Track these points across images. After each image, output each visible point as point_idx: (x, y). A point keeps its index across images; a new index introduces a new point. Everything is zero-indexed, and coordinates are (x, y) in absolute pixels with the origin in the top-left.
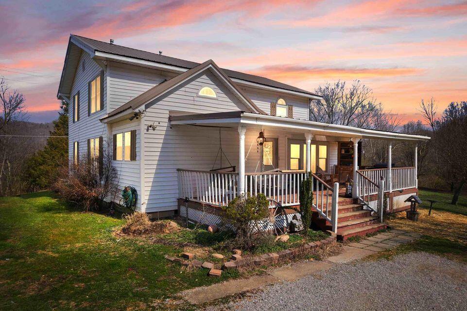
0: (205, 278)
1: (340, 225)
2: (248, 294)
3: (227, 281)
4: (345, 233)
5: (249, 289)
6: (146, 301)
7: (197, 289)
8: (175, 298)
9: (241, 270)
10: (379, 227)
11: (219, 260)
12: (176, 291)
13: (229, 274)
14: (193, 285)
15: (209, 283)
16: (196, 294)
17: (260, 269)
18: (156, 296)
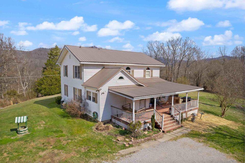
0: (124, 147)
1: (164, 127)
2: (136, 152)
3: (130, 148)
4: (166, 130)
5: (136, 150)
6: (112, 154)
7: (123, 150)
8: (118, 153)
9: (133, 145)
10: (178, 127)
11: (127, 141)
12: (118, 151)
13: (131, 146)
14: (122, 149)
15: (126, 148)
16: (123, 152)
17: (139, 144)
18: (114, 152)
